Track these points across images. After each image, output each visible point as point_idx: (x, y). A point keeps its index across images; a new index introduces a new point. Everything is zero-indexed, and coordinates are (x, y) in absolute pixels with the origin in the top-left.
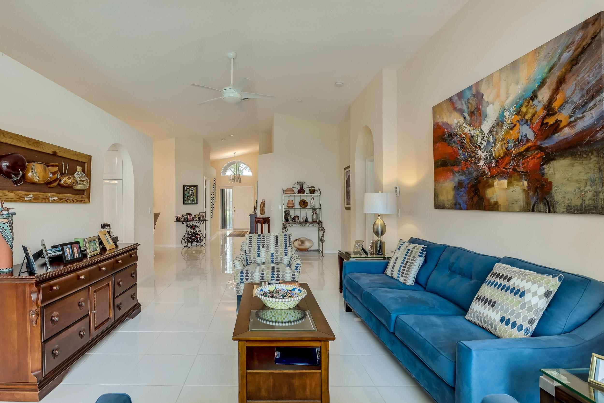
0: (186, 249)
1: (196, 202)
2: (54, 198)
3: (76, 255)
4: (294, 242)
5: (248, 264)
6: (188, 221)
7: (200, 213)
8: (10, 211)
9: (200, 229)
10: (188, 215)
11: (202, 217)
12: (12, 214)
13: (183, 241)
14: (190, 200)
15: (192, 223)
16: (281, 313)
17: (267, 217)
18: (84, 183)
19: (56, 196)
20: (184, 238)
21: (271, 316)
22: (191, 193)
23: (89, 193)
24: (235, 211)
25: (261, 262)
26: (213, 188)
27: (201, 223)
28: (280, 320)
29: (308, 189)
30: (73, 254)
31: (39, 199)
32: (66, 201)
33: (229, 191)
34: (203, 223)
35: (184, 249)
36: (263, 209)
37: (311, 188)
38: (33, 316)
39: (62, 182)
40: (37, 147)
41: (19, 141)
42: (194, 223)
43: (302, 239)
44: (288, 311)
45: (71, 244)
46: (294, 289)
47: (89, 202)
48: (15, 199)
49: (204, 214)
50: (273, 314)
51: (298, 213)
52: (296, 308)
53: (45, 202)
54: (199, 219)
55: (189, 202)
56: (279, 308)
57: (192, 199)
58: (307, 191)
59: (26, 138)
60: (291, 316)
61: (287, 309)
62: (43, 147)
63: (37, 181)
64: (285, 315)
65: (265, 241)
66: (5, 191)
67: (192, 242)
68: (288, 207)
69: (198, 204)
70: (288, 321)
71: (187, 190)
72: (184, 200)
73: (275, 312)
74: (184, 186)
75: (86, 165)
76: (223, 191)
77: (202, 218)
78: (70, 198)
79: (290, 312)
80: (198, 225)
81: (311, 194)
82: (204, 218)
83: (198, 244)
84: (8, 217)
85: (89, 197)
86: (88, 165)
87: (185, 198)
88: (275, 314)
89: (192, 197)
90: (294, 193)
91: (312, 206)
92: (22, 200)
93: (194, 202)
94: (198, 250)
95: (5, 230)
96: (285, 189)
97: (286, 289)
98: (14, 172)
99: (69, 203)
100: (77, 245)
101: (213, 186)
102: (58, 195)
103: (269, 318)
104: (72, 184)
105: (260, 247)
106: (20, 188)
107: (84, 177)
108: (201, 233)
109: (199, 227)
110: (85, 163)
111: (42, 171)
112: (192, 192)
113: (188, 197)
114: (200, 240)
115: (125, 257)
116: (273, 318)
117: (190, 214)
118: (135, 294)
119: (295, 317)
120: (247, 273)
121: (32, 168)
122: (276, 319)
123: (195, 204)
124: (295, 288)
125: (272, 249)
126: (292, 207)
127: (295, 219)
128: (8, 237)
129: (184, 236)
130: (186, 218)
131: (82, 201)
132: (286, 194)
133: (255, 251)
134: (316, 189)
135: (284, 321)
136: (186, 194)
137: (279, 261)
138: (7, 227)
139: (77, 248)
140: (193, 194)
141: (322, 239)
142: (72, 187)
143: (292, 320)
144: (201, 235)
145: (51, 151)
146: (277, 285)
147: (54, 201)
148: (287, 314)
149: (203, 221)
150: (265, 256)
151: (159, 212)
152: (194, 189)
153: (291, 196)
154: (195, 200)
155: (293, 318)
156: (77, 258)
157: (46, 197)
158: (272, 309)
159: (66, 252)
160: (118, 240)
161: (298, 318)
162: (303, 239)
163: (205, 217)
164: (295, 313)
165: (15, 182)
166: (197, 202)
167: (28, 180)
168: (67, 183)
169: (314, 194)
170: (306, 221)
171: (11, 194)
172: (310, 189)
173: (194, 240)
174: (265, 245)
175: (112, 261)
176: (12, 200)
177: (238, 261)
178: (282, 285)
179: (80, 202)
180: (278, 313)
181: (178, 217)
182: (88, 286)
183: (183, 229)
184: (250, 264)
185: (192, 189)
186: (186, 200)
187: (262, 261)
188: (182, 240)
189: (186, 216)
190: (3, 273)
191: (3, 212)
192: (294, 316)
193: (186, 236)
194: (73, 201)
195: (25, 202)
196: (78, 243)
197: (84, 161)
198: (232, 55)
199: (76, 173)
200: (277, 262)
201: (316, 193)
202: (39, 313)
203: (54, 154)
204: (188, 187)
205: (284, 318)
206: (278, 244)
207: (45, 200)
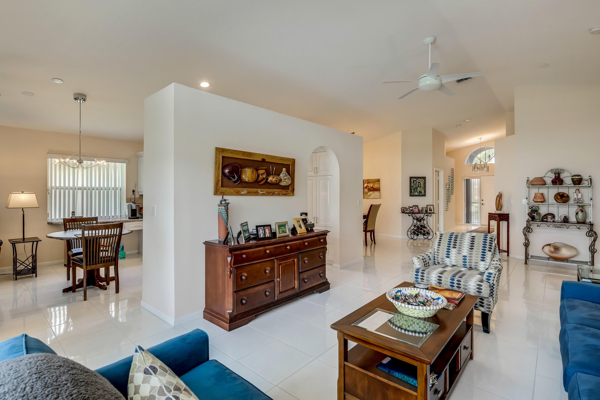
0: (412, 240)
1: (423, 194)
2: (263, 192)
3: (268, 235)
4: (544, 247)
5: (435, 264)
6: (413, 213)
7: (427, 205)
8: (227, 202)
9: (427, 222)
10: (414, 207)
11: (429, 209)
12: (228, 203)
13: (409, 233)
14: (417, 192)
15: (418, 216)
16: (407, 320)
17: (506, 213)
18: (286, 181)
19: (265, 191)
20: (410, 230)
21: (397, 320)
22: (418, 185)
23: (293, 188)
24: (482, 204)
25: (450, 264)
26: (449, 179)
27: (428, 216)
28: (404, 327)
29: (571, 178)
30: (265, 234)
31: (252, 193)
32: (273, 194)
33: (475, 183)
34: (430, 216)
35: (410, 240)
36: (499, 203)
37: (574, 177)
38: (228, 272)
39: (269, 181)
40: (250, 157)
41: (237, 155)
42: (422, 215)
43: (556, 245)
44: (416, 320)
45: (264, 226)
46: (438, 299)
47: (293, 195)
48: (234, 193)
49: (432, 207)
50: (399, 318)
51: (553, 210)
52: (429, 320)
53: (256, 195)
54: (427, 212)
55: (416, 194)
56: (406, 313)
57: (419, 191)
58: (568, 181)
59: (242, 152)
60: (418, 326)
61: (415, 318)
62: (255, 156)
63: (247, 181)
64: (412, 323)
65: (457, 240)
66: (228, 188)
67: (418, 235)
68: (536, 202)
69: (426, 196)
70: (413, 330)
71: (413, 182)
72: (411, 192)
73: (402, 317)
74: (411, 178)
75: (291, 167)
76: (468, 182)
77: (430, 211)
78: (276, 192)
79: (418, 322)
80: (425, 218)
81: (574, 185)
82: (432, 211)
83: (426, 237)
84: (224, 205)
85: (293, 190)
86: (292, 166)
87: (412, 190)
88: (401, 319)
89: (419, 188)
90: (545, 184)
91: (575, 201)
92: (239, 194)
93: (421, 194)
94: (424, 244)
95: (223, 214)
96: (531, 179)
97: (431, 296)
98: (231, 176)
99: (275, 195)
100: (269, 227)
101: (449, 177)
102: (267, 190)
103: (395, 321)
104: (276, 182)
105: (450, 247)
106: (238, 185)
107: (287, 176)
108: (428, 226)
109: (426, 220)
110: (290, 165)
111: (250, 174)
112: (419, 183)
113: (415, 189)
114: (427, 233)
115: (313, 241)
116: (398, 322)
117: (417, 206)
118: (324, 272)
119: (423, 329)
120: (423, 273)
121: (245, 172)
122: (401, 324)
123: (422, 196)
124: (440, 297)
125: (465, 251)
126: (542, 202)
127: (547, 217)
128: (224, 219)
129: (410, 228)
130: (412, 210)
131: (287, 194)
132: (532, 185)
133: (444, 251)
134: (585, 177)
135: (408, 329)
136: (413, 186)
137: (473, 267)
138: (224, 212)
139: (268, 230)
140: (421, 186)
141: (592, 248)
142: (278, 184)
143: (418, 330)
144: (428, 228)
145: (260, 159)
146: (422, 290)
147: (263, 195)
148: (414, 322)
149: (431, 214)
150: (455, 258)
151: (380, 204)
152: (421, 181)
153: (541, 187)
154: (423, 192)
155: (421, 329)
156: (268, 237)
157: (257, 191)
158: (400, 313)
159: (260, 232)
160: (314, 226)
161: (426, 331)
162: (558, 245)
163: (432, 209)
164: (424, 325)
165: (235, 182)
166: (426, 194)
167: (243, 180)
168: (272, 181)
169: (580, 185)
170: (566, 220)
171: (232, 190)
172: (572, 178)
173: (421, 233)
174: (457, 245)
175: (298, 243)
176: (232, 194)
177: (417, 258)
178: (430, 292)
179: (286, 195)
180: (404, 319)
181: (403, 209)
182: (274, 259)
183: (409, 221)
184: (437, 264)
185: (419, 181)
186: (412, 192)
187: (452, 263)
188: (408, 231)
189: (412, 209)
190: (222, 241)
191: (222, 202)
192: (422, 327)
193: (413, 227)
194: (279, 194)
195: (241, 195)
196: (270, 226)
197: (289, 163)
198: (429, 40)
199: (282, 173)
200: (470, 267)
201: (586, 183)
202: (232, 271)
203: (263, 160)
204: (415, 179)
205: (409, 326)
206: (473, 246)
207: (256, 194)
